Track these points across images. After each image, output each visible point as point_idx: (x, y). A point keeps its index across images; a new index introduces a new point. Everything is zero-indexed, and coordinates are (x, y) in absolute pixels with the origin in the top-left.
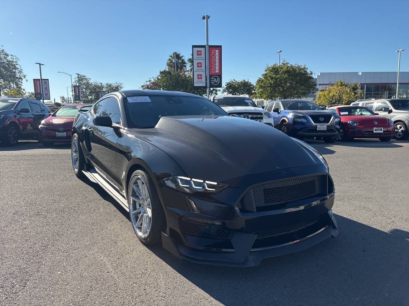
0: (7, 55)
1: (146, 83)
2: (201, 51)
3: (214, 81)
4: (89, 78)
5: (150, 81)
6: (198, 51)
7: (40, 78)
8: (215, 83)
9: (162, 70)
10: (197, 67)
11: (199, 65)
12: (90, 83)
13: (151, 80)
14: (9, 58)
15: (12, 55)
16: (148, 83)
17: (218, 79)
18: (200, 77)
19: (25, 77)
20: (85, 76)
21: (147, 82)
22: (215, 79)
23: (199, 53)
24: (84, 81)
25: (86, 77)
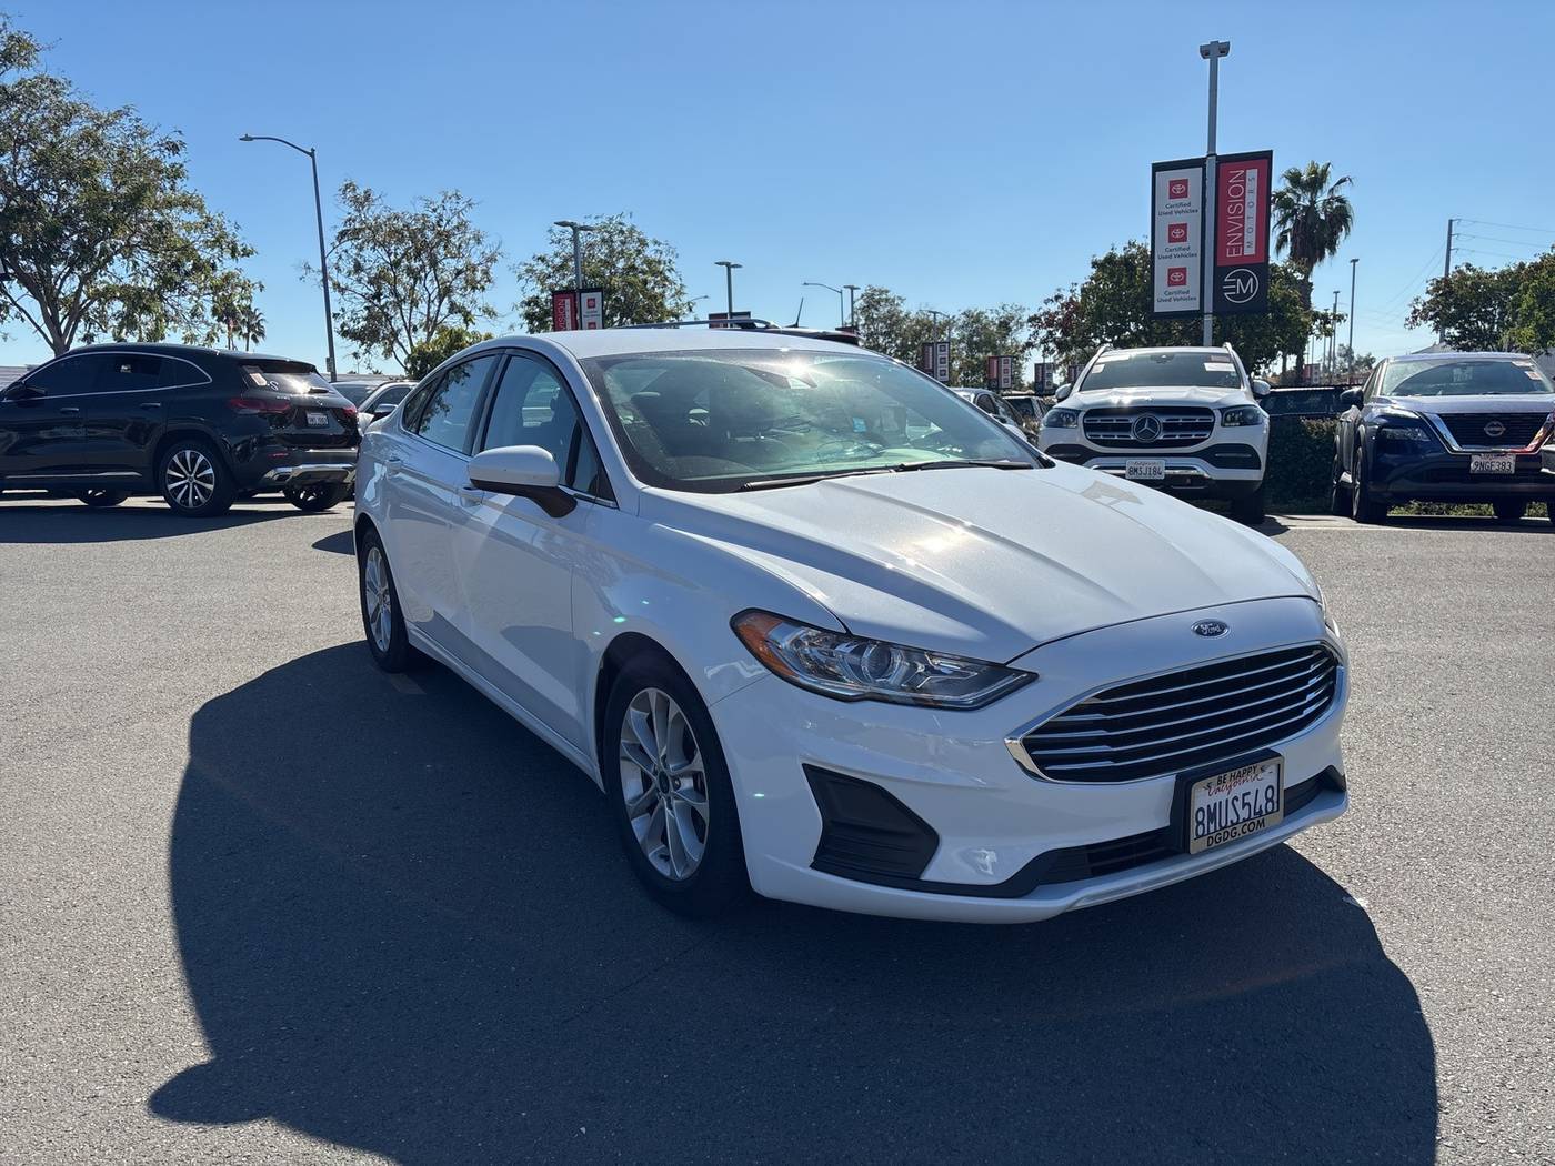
0: (643, 243)
1: (1045, 308)
2: (1185, 182)
3: (1235, 290)
4: (900, 298)
5: (1057, 298)
6: (1172, 183)
7: (727, 311)
8: (1241, 296)
9: (1101, 257)
10: (1170, 242)
11: (1178, 232)
12: (902, 315)
13: (1062, 293)
14: (650, 252)
15: (656, 243)
16: (1054, 307)
17: (1251, 279)
18: (1177, 277)
19: (691, 310)
20: (887, 292)
21: (1046, 301)
22: (1239, 280)
23: (1178, 191)
24: (883, 310)
25: (890, 295)
